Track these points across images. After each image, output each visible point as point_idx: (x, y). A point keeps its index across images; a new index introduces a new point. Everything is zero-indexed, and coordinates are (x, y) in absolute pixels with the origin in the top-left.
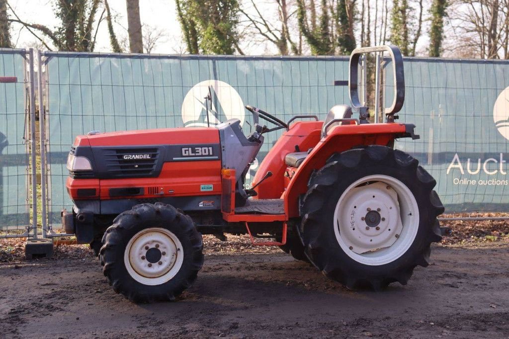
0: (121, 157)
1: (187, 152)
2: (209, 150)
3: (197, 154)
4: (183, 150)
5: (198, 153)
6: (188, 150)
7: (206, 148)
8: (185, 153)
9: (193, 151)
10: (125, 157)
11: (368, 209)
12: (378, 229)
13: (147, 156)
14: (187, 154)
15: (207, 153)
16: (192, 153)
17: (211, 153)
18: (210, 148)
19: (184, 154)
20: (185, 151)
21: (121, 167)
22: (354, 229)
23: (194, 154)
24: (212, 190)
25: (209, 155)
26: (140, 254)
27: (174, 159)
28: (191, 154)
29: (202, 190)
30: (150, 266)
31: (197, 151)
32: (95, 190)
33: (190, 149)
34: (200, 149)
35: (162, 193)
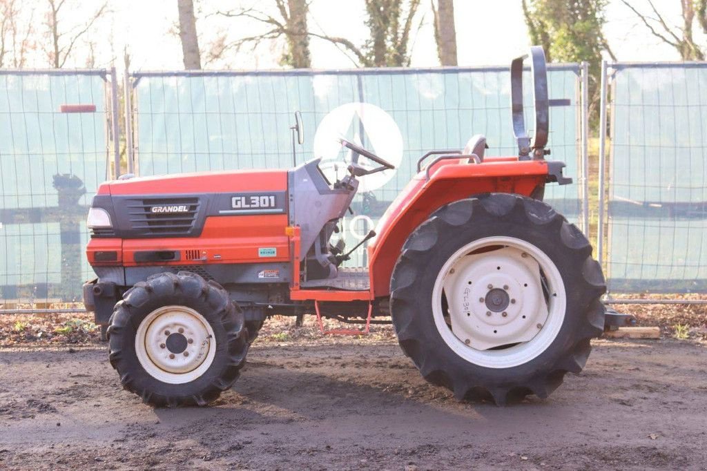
0: (148, 209)
1: (239, 203)
2: (270, 200)
3: (252, 206)
4: (234, 199)
5: (255, 204)
6: (241, 200)
7: (267, 198)
8: (237, 204)
9: (248, 201)
10: (155, 210)
11: (490, 287)
12: (505, 315)
13: (182, 209)
14: (239, 206)
15: (267, 205)
16: (246, 204)
17: (273, 205)
18: (272, 198)
19: (234, 205)
20: (237, 201)
21: (150, 223)
22: (469, 314)
23: (248, 206)
24: (275, 255)
25: (270, 207)
26: (158, 341)
27: (221, 212)
28: (244, 206)
29: (260, 255)
30: (172, 357)
31: (253, 202)
32: (115, 253)
33: (243, 199)
34: (257, 198)
35: (204, 258)
